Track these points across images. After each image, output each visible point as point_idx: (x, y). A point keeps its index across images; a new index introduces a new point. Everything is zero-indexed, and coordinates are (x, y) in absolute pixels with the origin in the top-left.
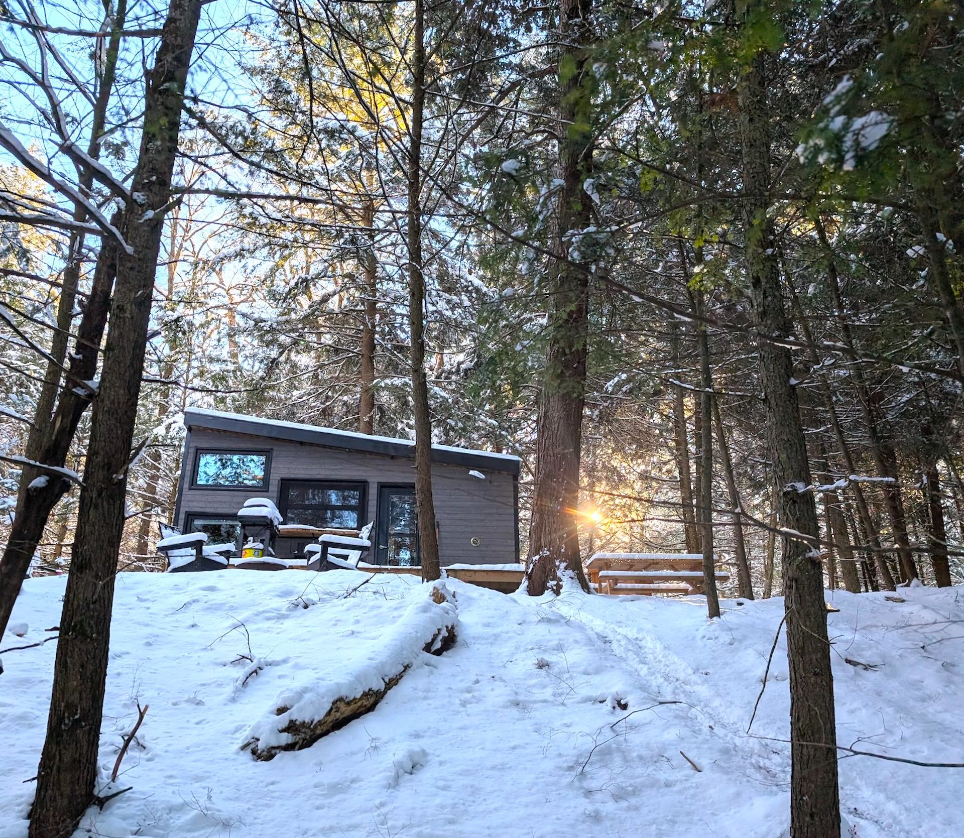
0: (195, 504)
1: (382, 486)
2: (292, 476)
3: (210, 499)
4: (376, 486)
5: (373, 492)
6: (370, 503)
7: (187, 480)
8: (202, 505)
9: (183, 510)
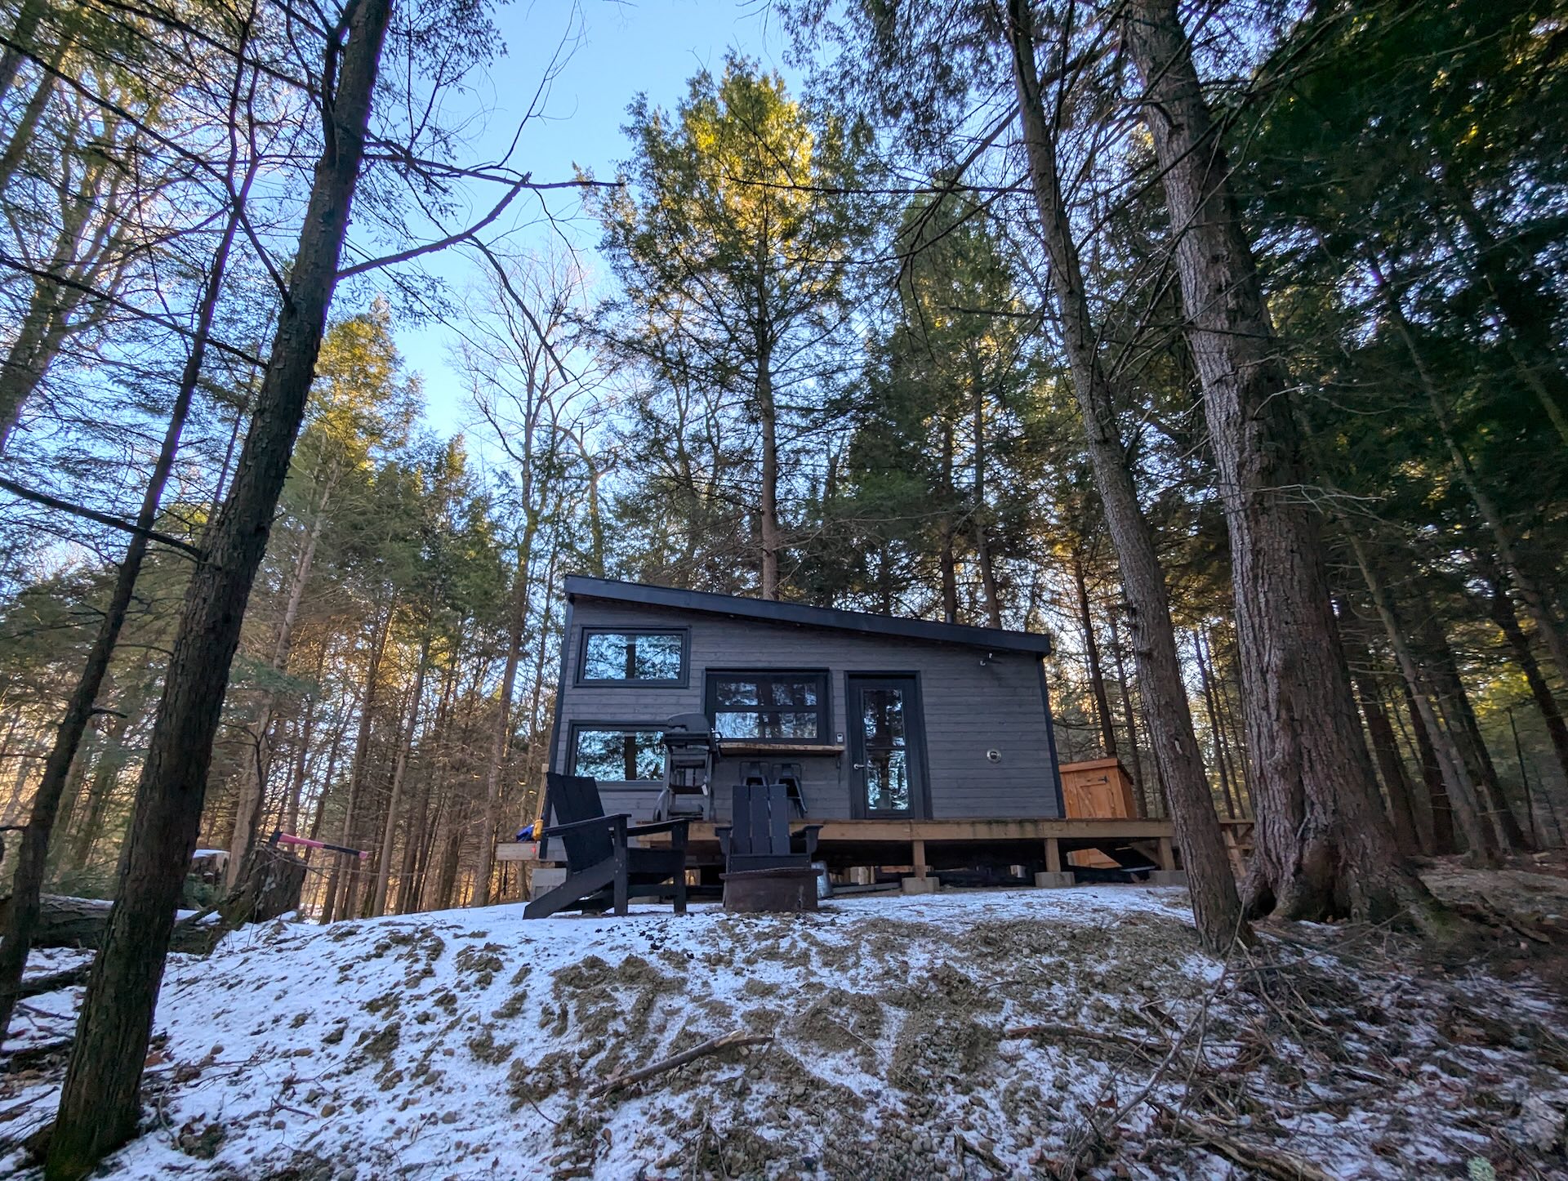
0: (583, 709)
1: (852, 676)
2: (722, 665)
3: (604, 700)
4: (842, 676)
5: (838, 685)
6: (836, 702)
7: (571, 673)
8: (593, 709)
9: (565, 719)
